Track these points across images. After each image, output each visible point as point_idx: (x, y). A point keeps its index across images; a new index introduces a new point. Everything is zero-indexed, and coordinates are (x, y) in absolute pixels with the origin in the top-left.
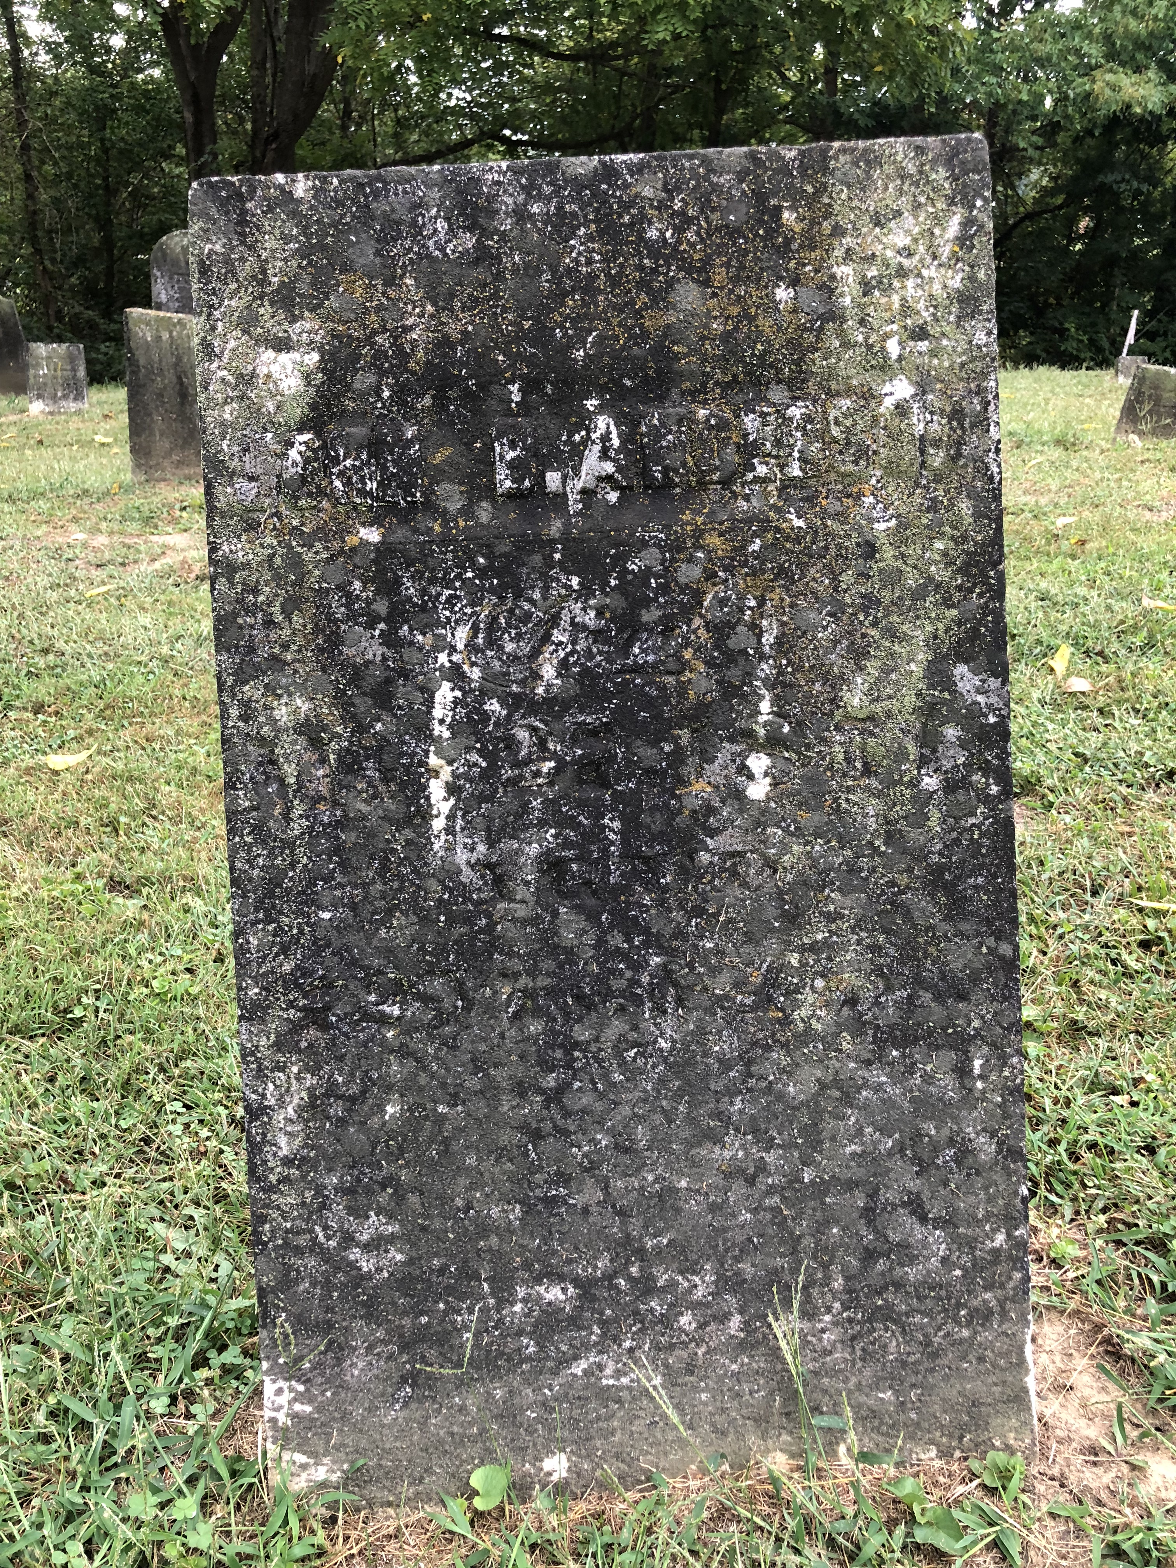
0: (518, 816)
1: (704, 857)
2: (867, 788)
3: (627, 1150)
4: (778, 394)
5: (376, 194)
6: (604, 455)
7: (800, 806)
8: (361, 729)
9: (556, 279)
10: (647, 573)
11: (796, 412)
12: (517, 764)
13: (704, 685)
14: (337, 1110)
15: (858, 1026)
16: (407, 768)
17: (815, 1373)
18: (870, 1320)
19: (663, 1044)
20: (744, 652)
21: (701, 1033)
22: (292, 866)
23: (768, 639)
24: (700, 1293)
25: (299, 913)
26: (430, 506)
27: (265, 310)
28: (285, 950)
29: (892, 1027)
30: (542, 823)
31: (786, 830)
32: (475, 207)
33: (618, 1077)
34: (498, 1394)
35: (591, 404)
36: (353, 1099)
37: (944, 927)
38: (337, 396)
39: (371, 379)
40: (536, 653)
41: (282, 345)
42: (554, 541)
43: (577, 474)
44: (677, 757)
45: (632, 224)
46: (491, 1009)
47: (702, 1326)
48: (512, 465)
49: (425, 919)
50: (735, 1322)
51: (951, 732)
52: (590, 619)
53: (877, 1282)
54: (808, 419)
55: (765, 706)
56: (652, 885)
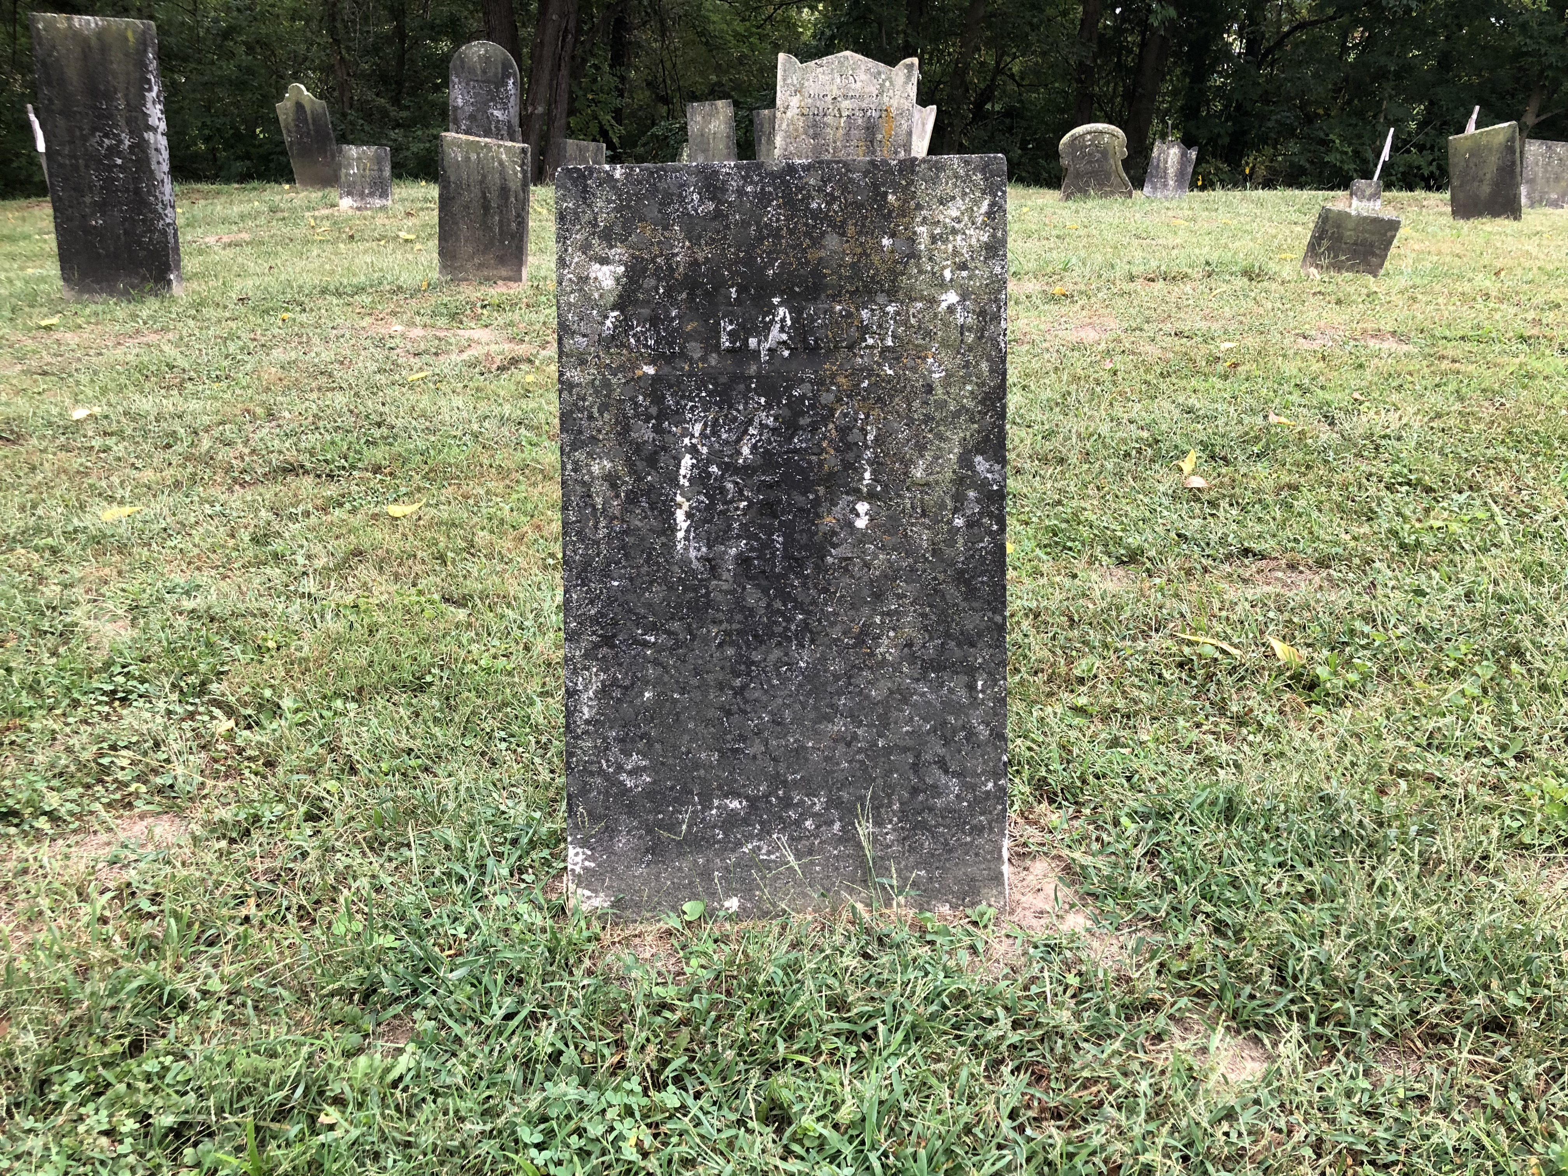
0: (725, 532)
1: (829, 560)
2: (923, 524)
3: (779, 724)
4: (881, 299)
5: (660, 177)
6: (782, 330)
7: (884, 533)
8: (640, 479)
9: (759, 230)
10: (803, 397)
11: (891, 309)
12: (726, 503)
13: (833, 462)
14: (617, 694)
15: (912, 659)
16: (664, 502)
17: (882, 858)
18: (914, 829)
19: (802, 664)
20: (856, 444)
21: (824, 658)
22: (598, 555)
23: (870, 437)
24: (817, 808)
25: (601, 581)
26: (683, 355)
27: (595, 242)
28: (592, 602)
29: (932, 660)
30: (739, 537)
31: (876, 546)
32: (715, 187)
33: (776, 682)
34: (701, 861)
35: (776, 300)
36: (626, 688)
37: (964, 605)
38: (634, 291)
39: (653, 282)
40: (739, 440)
41: (604, 261)
42: (751, 378)
43: (766, 340)
44: (817, 503)
45: (802, 200)
46: (706, 641)
47: (818, 827)
48: (730, 334)
49: (671, 588)
50: (837, 826)
51: (972, 494)
52: (770, 421)
53: (919, 807)
54: (897, 313)
55: (867, 475)
56: (799, 575)
